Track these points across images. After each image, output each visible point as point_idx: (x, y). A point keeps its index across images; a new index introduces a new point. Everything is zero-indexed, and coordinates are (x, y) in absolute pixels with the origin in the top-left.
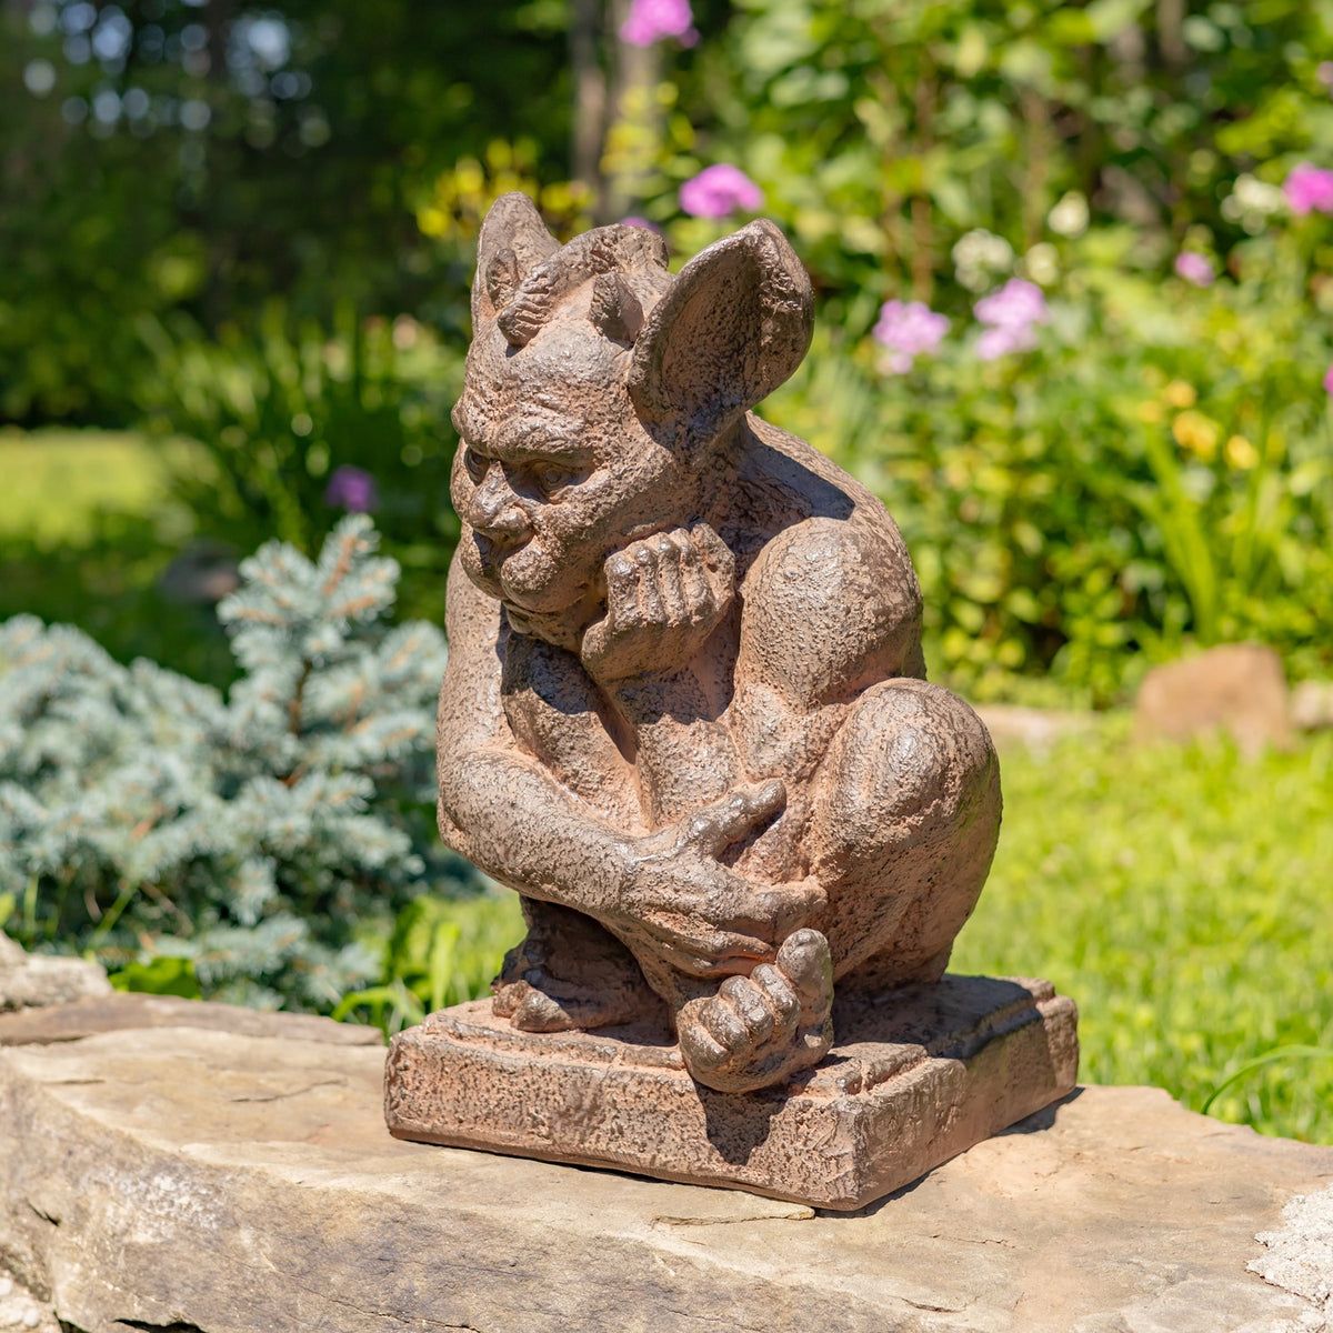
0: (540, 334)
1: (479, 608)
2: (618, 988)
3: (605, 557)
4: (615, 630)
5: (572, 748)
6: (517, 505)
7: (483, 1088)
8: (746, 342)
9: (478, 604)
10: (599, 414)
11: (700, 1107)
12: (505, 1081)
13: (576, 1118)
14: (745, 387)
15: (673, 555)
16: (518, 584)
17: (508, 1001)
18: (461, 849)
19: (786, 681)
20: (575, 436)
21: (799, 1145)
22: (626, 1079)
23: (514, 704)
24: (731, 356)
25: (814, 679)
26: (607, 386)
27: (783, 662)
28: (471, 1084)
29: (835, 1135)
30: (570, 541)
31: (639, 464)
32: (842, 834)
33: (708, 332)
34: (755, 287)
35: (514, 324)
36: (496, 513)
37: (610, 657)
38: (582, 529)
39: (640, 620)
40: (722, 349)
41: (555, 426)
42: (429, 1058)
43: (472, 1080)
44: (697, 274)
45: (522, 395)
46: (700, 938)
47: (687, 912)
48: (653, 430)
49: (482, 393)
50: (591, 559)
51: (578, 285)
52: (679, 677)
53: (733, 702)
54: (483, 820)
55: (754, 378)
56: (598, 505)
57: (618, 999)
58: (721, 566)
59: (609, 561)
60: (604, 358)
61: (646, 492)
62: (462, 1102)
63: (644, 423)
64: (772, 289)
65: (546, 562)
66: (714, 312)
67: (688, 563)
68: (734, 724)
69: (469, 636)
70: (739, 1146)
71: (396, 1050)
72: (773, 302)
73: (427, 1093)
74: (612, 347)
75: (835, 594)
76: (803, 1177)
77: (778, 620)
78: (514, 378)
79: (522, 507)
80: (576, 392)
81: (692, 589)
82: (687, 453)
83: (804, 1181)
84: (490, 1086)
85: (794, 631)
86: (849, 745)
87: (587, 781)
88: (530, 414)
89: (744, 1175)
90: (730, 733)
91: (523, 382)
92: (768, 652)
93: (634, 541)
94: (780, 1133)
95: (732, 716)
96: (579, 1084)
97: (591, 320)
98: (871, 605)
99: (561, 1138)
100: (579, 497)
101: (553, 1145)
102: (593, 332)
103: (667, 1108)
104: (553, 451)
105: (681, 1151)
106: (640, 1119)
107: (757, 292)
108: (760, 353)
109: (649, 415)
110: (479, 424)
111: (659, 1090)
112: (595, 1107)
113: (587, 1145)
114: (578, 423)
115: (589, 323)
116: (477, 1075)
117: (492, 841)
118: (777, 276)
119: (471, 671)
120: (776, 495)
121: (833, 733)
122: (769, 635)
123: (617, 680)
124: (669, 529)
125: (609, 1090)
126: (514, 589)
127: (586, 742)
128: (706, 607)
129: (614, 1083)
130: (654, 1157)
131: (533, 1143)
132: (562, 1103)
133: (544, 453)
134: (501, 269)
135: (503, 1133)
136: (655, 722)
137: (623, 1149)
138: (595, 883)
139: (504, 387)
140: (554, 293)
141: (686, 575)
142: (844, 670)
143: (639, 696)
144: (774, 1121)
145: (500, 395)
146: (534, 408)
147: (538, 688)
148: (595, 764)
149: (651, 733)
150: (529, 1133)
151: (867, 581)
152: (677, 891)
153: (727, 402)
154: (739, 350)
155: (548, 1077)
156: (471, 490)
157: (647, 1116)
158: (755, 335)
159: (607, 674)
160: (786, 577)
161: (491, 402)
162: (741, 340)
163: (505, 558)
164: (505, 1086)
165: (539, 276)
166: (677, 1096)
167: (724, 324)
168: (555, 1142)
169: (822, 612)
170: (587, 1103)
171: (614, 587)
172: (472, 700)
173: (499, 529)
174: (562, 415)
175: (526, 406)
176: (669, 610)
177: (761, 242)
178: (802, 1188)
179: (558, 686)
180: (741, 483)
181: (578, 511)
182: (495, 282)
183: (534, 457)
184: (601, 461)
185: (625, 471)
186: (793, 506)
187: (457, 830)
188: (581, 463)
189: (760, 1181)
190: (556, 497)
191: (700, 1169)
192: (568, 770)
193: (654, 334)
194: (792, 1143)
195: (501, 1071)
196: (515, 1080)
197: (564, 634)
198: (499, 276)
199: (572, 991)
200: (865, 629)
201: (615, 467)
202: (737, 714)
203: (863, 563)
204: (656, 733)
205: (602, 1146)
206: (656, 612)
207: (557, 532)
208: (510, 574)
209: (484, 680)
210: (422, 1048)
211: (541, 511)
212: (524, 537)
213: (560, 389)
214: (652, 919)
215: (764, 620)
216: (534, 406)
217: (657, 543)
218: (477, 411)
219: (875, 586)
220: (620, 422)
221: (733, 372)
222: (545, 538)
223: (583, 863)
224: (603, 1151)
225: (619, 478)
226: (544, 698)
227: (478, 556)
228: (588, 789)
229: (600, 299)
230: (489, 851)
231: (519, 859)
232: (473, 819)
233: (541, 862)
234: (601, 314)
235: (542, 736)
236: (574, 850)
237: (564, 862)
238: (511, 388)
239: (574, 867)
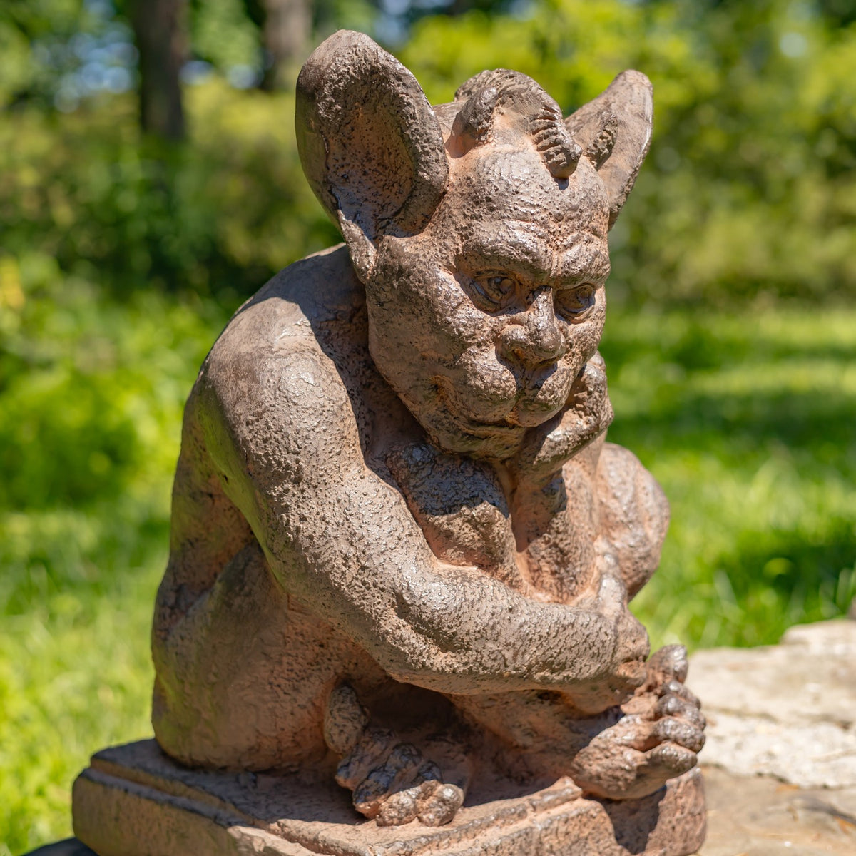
6: (559, 327)
11: (608, 820)
45: (582, 225)
49: (543, 225)
54: (489, 632)
78: (576, 209)
79: (562, 329)
91: (581, 212)
94: (666, 812)
96: (524, 846)
97: (588, 155)
102: (591, 166)
106: (569, 852)
111: (581, 821)
115: (587, 158)
117: (500, 649)
125: (545, 839)
129: (549, 831)
139: (565, 218)
144: (663, 805)
145: (560, 226)
155: (500, 852)
157: (573, 848)
161: (553, 233)
166: (592, 819)
175: (584, 235)
178: (684, 848)
190: (581, 317)
194: (674, 816)
208: (553, 392)
211: (570, 331)
222: (573, 354)
223: (585, 641)
227: (514, 381)
229: (608, 136)
230: (495, 660)
231: (527, 657)
232: (478, 635)
233: (547, 653)
234: (603, 149)
235: (495, 544)
236: (576, 633)
237: (568, 646)
238: (571, 219)
239: (577, 648)
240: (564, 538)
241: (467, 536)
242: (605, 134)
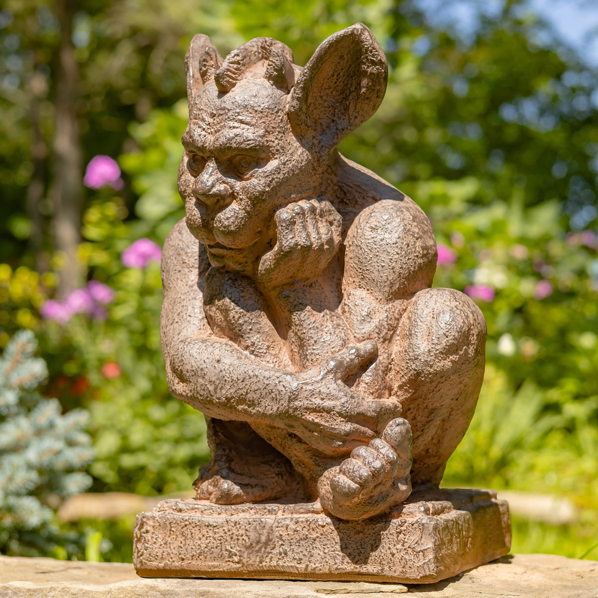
0: (237, 85)
1: (184, 265)
2: (273, 478)
3: (275, 211)
4: (282, 251)
5: (251, 330)
6: (224, 182)
7: (197, 537)
8: (350, 93)
9: (184, 263)
10: (273, 128)
11: (336, 532)
12: (211, 532)
13: (257, 549)
14: (350, 119)
15: (313, 210)
16: (225, 227)
17: (208, 490)
18: (184, 393)
19: (374, 285)
20: (260, 139)
21: (399, 546)
22: (288, 522)
23: (214, 309)
24: (342, 102)
25: (391, 283)
26: (277, 112)
27: (373, 275)
28: (189, 536)
29: (421, 537)
30: (256, 200)
31: (294, 158)
32: (414, 366)
33: (329, 88)
34: (358, 59)
35: (224, 79)
36: (213, 186)
37: (277, 270)
38: (264, 192)
39: (297, 245)
40: (337, 98)
41: (249, 134)
42: (162, 524)
43: (190, 533)
44: (329, 48)
45: (229, 118)
46: (337, 427)
47: (329, 411)
48: (301, 139)
49: (203, 120)
50: (266, 212)
51: (255, 63)
52: (313, 285)
53: (343, 301)
54: (199, 372)
55: (355, 114)
56: (273, 179)
57: (273, 483)
58: (336, 223)
59: (278, 213)
60: (275, 97)
61: (298, 174)
62: (184, 548)
63: (296, 136)
64: (368, 59)
65: (242, 214)
66: (333, 76)
67: (321, 216)
68: (344, 312)
69: (179, 281)
70: (361, 552)
71: (140, 522)
72: (368, 67)
73: (161, 545)
74: (279, 92)
75: (401, 235)
76: (403, 565)
77: (369, 252)
78: (224, 109)
79: (227, 183)
80: (260, 115)
81: (323, 230)
82: (319, 155)
83: (404, 567)
84: (201, 536)
85: (378, 257)
86: (412, 319)
87: (260, 348)
88: (234, 127)
89: (365, 569)
90: (342, 317)
91: (229, 110)
92: (363, 270)
93: (291, 203)
94: (387, 541)
95: (343, 308)
96: (258, 528)
97: (266, 78)
98: (419, 243)
99: (247, 562)
100: (262, 175)
101: (242, 567)
102: (267, 84)
103: (314, 535)
104: (248, 147)
105: (324, 560)
106: (297, 544)
107: (359, 62)
108: (358, 98)
109: (299, 130)
110: (202, 137)
111: (309, 525)
112: (269, 540)
113: (264, 564)
114: (261, 132)
115: (265, 79)
116: (193, 531)
117: (206, 383)
118: (371, 52)
119: (182, 298)
120: (359, 190)
121: (401, 315)
122: (364, 260)
123: (278, 287)
124: (309, 198)
125: (277, 529)
126: (222, 231)
127: (259, 326)
128: (330, 241)
129: (280, 525)
130: (307, 566)
131: (229, 567)
132: (247, 541)
133: (242, 149)
134: (208, 59)
135: (210, 563)
136: (302, 310)
137: (287, 563)
138: (273, 399)
139: (217, 115)
140: (244, 65)
141: (320, 222)
142: (407, 278)
143: (292, 295)
144: (383, 534)
145: (214, 120)
146: (236, 124)
147: (230, 296)
148: (264, 338)
149: (299, 316)
150: (227, 561)
151: (417, 230)
152: (323, 399)
153: (340, 127)
154: (346, 98)
155: (238, 526)
156: (192, 181)
157: (302, 542)
158: (356, 88)
159: (273, 283)
160: (372, 228)
161: (209, 124)
162: (348, 92)
163: (216, 214)
164: (211, 535)
165: (235, 55)
166: (320, 528)
167: (338, 83)
168: (243, 564)
169: (394, 245)
170: (263, 539)
171: (282, 226)
172: (184, 312)
173: (215, 195)
174: (252, 128)
175: (231, 124)
176: (313, 240)
177: (362, 33)
178: (402, 572)
179: (241, 295)
180: (340, 184)
181: (262, 182)
182: (205, 66)
183: (236, 152)
184: (274, 154)
185: (287, 161)
186: (370, 195)
187: (181, 383)
188: (263, 155)
189: (375, 571)
190: (247, 176)
191: (337, 569)
192: (249, 342)
193: (305, 80)
194: (395, 545)
195: (208, 526)
196: (217, 531)
197: (246, 262)
198: (207, 62)
199: (246, 481)
200: (417, 256)
201: (282, 158)
202: (346, 307)
203: (414, 220)
204: (302, 315)
205: (274, 563)
206: (306, 240)
207: (248, 196)
208: (220, 222)
209: (191, 301)
210: (157, 518)
211: (238, 185)
212: (228, 201)
213: (251, 113)
214: (308, 417)
215: (360, 252)
216: (236, 123)
217: (304, 204)
218: (199, 130)
219: (421, 234)
220: (284, 133)
221: (343, 111)
223: (265, 388)
224: (274, 566)
225: (284, 164)
226: (233, 301)
227: (199, 215)
228: (260, 353)
229: (272, 64)
230: (204, 390)
231: (224, 392)
232: (193, 373)
233: (238, 391)
234: (273, 73)
235: (232, 324)
236: (259, 381)
237: (252, 389)
238: (221, 115)
239: (259, 391)
240: (300, 329)
241: (218, 318)
242: (271, 63)
